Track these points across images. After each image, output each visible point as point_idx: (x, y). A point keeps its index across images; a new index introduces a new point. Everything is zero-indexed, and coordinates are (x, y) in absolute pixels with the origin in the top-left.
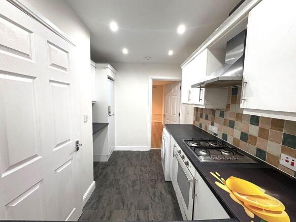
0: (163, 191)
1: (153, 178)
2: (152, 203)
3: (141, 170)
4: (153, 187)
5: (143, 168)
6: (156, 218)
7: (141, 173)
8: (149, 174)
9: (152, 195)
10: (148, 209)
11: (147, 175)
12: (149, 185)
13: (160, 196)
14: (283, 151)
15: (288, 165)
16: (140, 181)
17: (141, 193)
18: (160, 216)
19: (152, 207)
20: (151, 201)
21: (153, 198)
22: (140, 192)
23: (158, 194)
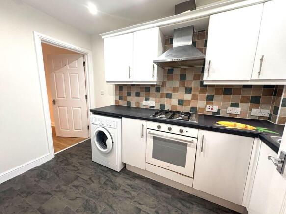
0: (129, 182)
1: (103, 180)
2: (135, 201)
3: (77, 187)
4: (115, 188)
5: (76, 183)
6: (154, 206)
7: (81, 189)
8: (93, 182)
9: (126, 195)
10: (140, 210)
11: (93, 184)
12: (110, 191)
13: (132, 188)
14: (207, 104)
15: (210, 110)
16: (94, 198)
17: (114, 206)
18: (153, 201)
19: (140, 204)
20: (133, 200)
21: (130, 196)
22: (111, 207)
23: (129, 189)
